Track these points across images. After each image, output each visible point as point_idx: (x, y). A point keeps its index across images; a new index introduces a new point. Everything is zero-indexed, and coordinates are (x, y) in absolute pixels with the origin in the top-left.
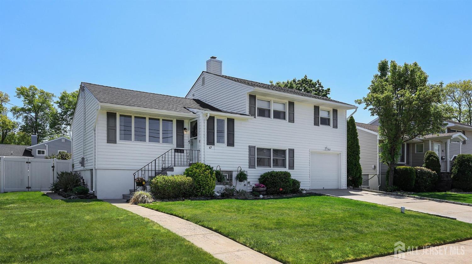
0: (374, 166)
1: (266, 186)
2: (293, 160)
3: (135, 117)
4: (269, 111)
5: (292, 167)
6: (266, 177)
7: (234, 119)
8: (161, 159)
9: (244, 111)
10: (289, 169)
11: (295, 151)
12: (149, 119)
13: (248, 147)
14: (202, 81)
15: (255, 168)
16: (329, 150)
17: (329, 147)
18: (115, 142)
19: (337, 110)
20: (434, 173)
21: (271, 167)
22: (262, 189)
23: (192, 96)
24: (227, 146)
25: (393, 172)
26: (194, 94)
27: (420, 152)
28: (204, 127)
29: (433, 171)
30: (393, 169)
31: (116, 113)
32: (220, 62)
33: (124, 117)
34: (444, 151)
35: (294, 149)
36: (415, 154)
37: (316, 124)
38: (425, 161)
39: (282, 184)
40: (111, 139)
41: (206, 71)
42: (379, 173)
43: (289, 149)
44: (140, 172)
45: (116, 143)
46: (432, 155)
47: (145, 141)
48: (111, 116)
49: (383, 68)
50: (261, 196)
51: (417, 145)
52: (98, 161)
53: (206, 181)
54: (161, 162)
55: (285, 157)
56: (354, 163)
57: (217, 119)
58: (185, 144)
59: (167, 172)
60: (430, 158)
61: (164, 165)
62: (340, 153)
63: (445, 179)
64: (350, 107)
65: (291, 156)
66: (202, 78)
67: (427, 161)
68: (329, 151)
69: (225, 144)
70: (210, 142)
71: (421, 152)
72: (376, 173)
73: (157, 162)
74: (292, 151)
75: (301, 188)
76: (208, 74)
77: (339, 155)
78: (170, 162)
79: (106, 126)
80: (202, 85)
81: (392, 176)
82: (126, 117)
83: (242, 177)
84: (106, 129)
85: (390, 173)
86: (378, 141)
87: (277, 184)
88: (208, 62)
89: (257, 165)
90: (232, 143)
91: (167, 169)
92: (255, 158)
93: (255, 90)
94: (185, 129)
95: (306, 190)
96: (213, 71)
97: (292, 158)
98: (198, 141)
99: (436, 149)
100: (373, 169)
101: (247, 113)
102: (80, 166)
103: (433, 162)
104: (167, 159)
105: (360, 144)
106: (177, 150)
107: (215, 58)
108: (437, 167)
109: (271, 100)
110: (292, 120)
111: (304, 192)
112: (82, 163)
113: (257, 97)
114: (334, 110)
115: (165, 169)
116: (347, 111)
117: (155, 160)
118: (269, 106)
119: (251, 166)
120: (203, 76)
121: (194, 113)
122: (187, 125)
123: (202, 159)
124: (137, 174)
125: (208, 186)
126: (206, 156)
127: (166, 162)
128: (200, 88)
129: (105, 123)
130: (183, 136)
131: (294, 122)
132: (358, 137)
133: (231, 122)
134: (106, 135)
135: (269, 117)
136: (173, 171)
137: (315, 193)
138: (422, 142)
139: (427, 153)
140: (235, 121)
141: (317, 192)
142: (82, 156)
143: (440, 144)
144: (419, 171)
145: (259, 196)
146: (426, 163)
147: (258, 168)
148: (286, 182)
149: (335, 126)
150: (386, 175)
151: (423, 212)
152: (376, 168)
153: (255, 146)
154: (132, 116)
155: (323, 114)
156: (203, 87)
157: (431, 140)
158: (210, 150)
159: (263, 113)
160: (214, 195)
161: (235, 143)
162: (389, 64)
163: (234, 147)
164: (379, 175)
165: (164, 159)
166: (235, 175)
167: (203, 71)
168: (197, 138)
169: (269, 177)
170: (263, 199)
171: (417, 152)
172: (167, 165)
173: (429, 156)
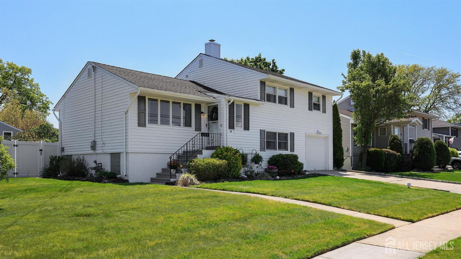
0: (347, 148)
1: (278, 167)
2: (294, 143)
3: (161, 101)
4: (275, 96)
5: (292, 149)
6: (277, 159)
7: (249, 104)
8: (191, 142)
9: (256, 97)
10: (290, 152)
11: (295, 135)
12: (172, 103)
13: (259, 131)
14: (198, 63)
15: (265, 151)
16: (320, 133)
17: (320, 131)
18: (144, 125)
19: (325, 96)
20: (399, 155)
21: (276, 150)
22: (275, 170)
23: (185, 77)
24: (244, 130)
25: (367, 154)
26: (187, 75)
27: (382, 135)
28: (227, 112)
29: (398, 153)
30: (367, 151)
31: (145, 97)
32: (219, 46)
33: (151, 100)
34: (402, 134)
35: (294, 133)
36: (378, 137)
37: (310, 109)
38: (390, 143)
39: (292, 166)
40: (141, 123)
41: (204, 53)
42: (352, 155)
43: (290, 133)
44: (175, 155)
45: (145, 127)
46: (395, 138)
47: (168, 124)
48: (141, 99)
49: (356, 56)
50: (278, 177)
51: (380, 129)
52: (130, 145)
53: (236, 163)
54: (191, 145)
55: (287, 141)
56: (338, 146)
57: (236, 104)
58: (202, 127)
59: (198, 155)
60: (395, 141)
61: (194, 149)
62: (328, 137)
63: (405, 160)
64: (335, 93)
65: (292, 140)
66: (200, 60)
67: (392, 144)
68: (320, 135)
69: (242, 129)
70: (231, 126)
71: (384, 135)
72: (349, 155)
73: (188, 145)
74: (292, 135)
75: (304, 169)
76: (206, 56)
77: (326, 138)
78: (198, 146)
79: (137, 110)
80: (199, 67)
81: (365, 158)
82: (153, 101)
83: (257, 159)
84: (137, 112)
85: (364, 155)
86: (351, 124)
87: (288, 165)
88: (206, 45)
89: (266, 148)
90: (248, 127)
91: (196, 152)
92: (265, 141)
93: (268, 78)
94: (202, 113)
95: (308, 171)
96: (214, 54)
97: (292, 141)
98: (219, 125)
99: (396, 132)
100: (346, 151)
101: (259, 99)
102: (90, 149)
103: (396, 144)
104: (196, 143)
105: (342, 127)
106: (203, 134)
107: (214, 41)
108: (400, 149)
109: (276, 86)
110: (292, 106)
111: (307, 173)
112: (94, 146)
113: (266, 83)
114: (323, 96)
115: (195, 152)
116: (333, 97)
117: (187, 144)
118: (275, 91)
119: (262, 149)
120: (200, 58)
121: (214, 98)
122: (204, 109)
123: (225, 143)
124: (172, 157)
125: (237, 168)
126: (228, 140)
127: (196, 146)
128: (197, 69)
129: (137, 106)
130: (200, 119)
131: (294, 108)
132: (340, 122)
133: (247, 106)
134: (137, 119)
135: (275, 102)
136: (202, 154)
137: (319, 174)
138: (385, 126)
139: (392, 136)
140: (250, 106)
141: (321, 173)
142: (93, 139)
143: (399, 128)
144: (387, 153)
145: (276, 178)
146: (390, 145)
147: (267, 151)
148: (295, 164)
149: (324, 111)
150: (358, 157)
151: (423, 187)
152: (349, 151)
153: (265, 130)
154: (158, 100)
155: (314, 100)
156: (200, 69)
157: (393, 124)
158: (231, 134)
159: (271, 98)
160: (240, 177)
161: (250, 127)
162: (361, 53)
163: (249, 131)
164: (352, 157)
165: (193, 143)
166: (250, 157)
167: (200, 54)
168: (218, 122)
169: (280, 159)
170: (280, 179)
171: (380, 135)
172: (196, 149)
173: (393, 139)
